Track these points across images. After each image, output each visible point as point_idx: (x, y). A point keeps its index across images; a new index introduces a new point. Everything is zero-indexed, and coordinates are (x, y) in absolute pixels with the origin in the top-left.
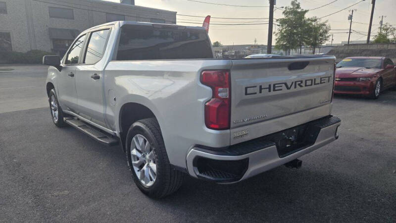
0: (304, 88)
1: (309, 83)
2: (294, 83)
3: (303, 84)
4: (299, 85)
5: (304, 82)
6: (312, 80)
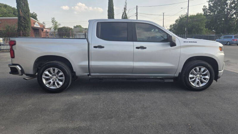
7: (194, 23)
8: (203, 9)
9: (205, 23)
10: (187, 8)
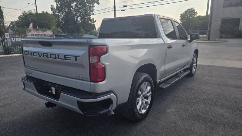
0: (49, 59)
1: (53, 56)
2: (43, 54)
3: (49, 56)
4: (46, 56)
5: (49, 55)
6: (56, 55)
7: (42, 21)
8: (51, 8)
9: (56, 23)
10: (35, 4)
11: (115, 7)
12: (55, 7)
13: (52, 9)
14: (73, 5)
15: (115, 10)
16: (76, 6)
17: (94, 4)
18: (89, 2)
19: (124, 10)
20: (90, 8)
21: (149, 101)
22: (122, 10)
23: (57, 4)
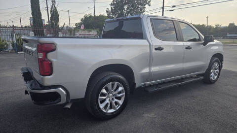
11: (163, 8)
12: (110, 10)
13: (107, 12)
14: (126, 7)
15: (163, 11)
16: (128, 8)
17: (145, 5)
18: (140, 4)
19: (173, 10)
20: (141, 9)
21: (121, 102)
22: (170, 11)
23: (111, 8)
